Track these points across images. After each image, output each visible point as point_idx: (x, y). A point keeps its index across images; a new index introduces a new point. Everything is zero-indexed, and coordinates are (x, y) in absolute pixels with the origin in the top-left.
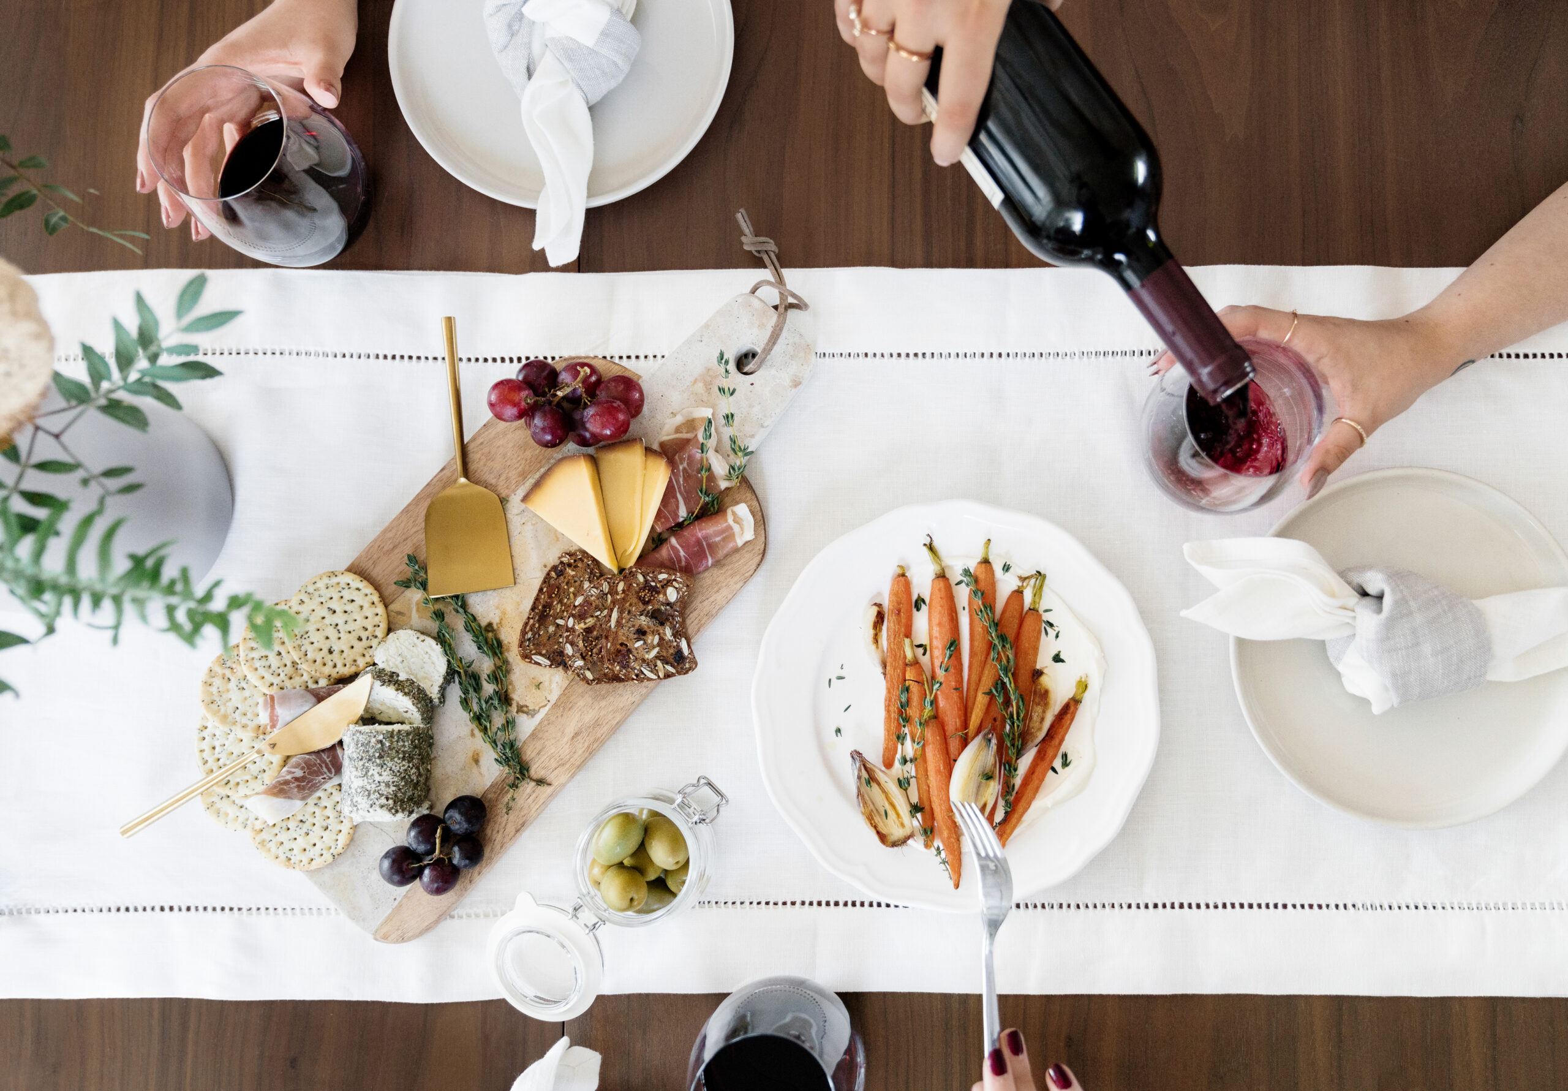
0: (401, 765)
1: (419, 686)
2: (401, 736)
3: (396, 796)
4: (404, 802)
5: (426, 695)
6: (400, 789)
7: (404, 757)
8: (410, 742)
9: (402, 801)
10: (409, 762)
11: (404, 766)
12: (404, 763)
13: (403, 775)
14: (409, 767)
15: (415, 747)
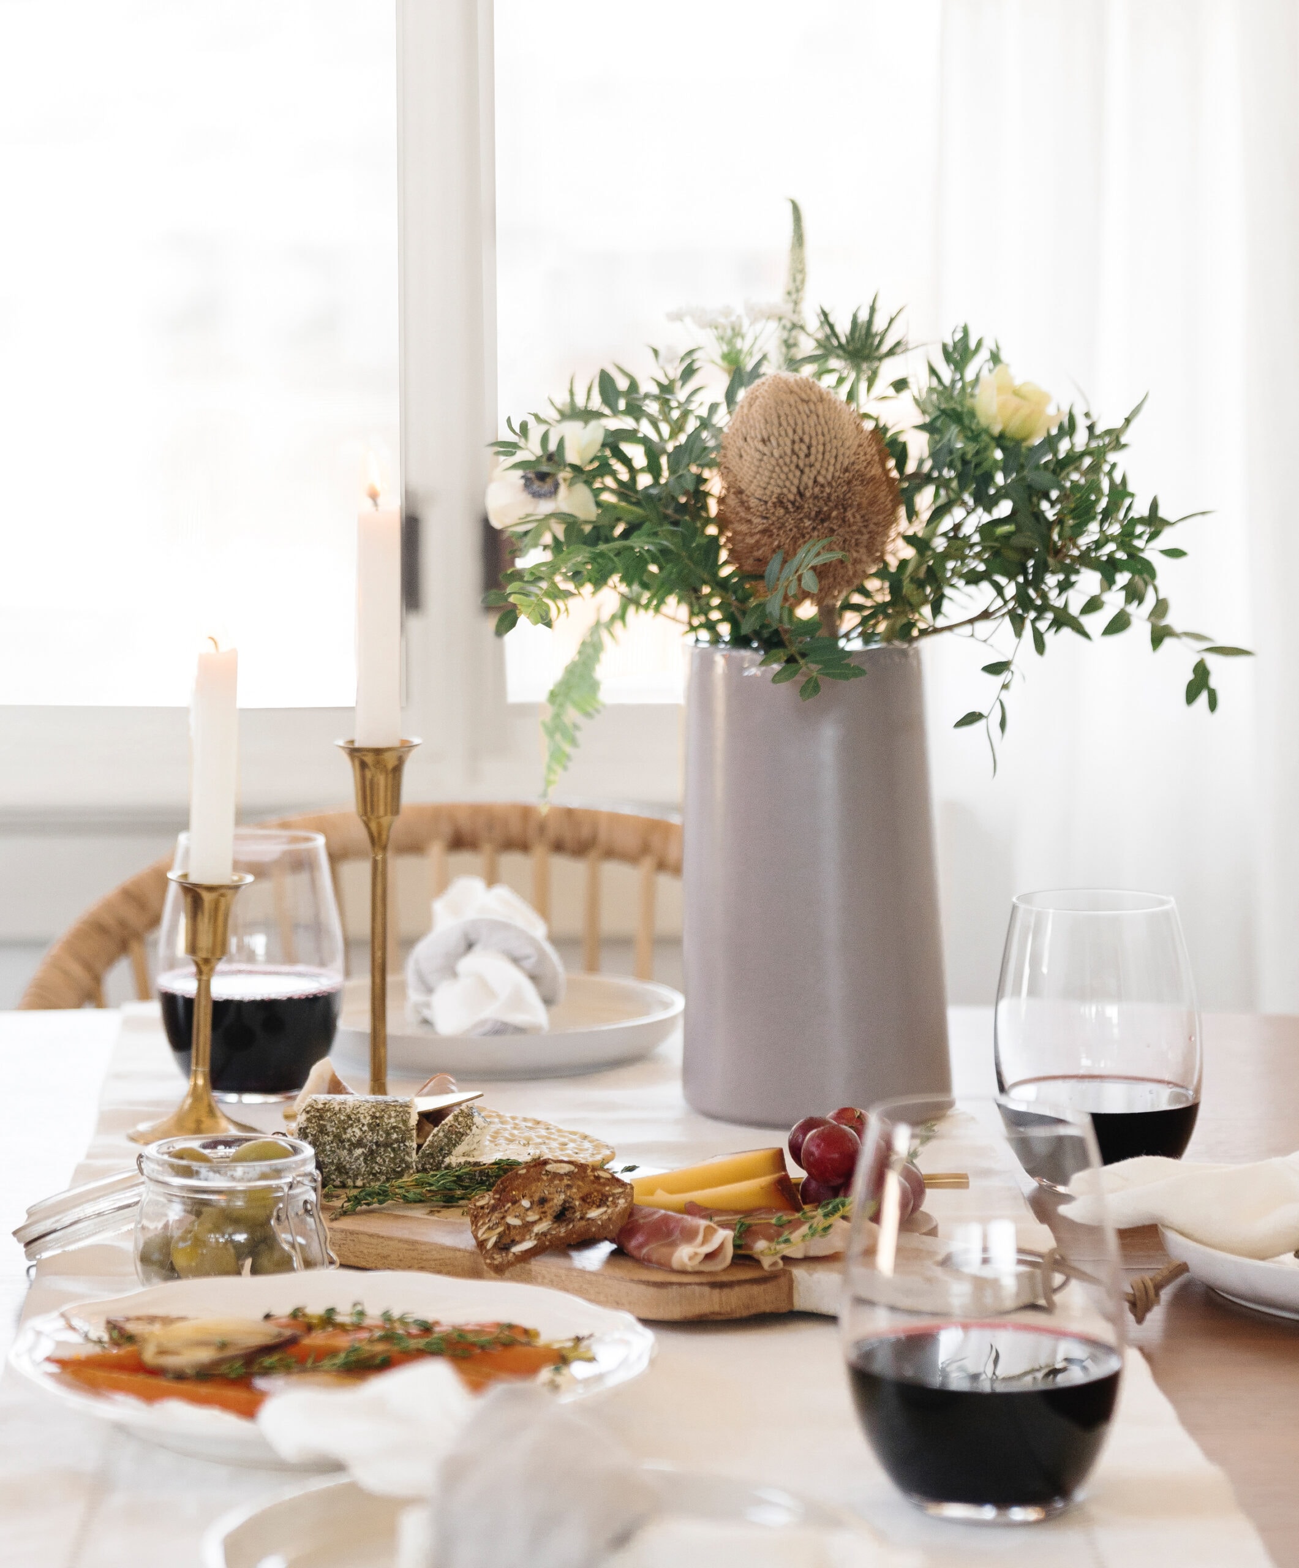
0: (366, 1115)
1: (467, 1134)
2: (402, 1114)
3: (328, 1111)
4: (319, 1120)
5: (455, 1146)
6: (335, 1114)
7: (377, 1118)
8: (395, 1124)
9: (321, 1118)
10: (369, 1125)
11: (365, 1117)
12: (369, 1118)
13: (353, 1116)
14: (363, 1125)
15: (388, 1134)
